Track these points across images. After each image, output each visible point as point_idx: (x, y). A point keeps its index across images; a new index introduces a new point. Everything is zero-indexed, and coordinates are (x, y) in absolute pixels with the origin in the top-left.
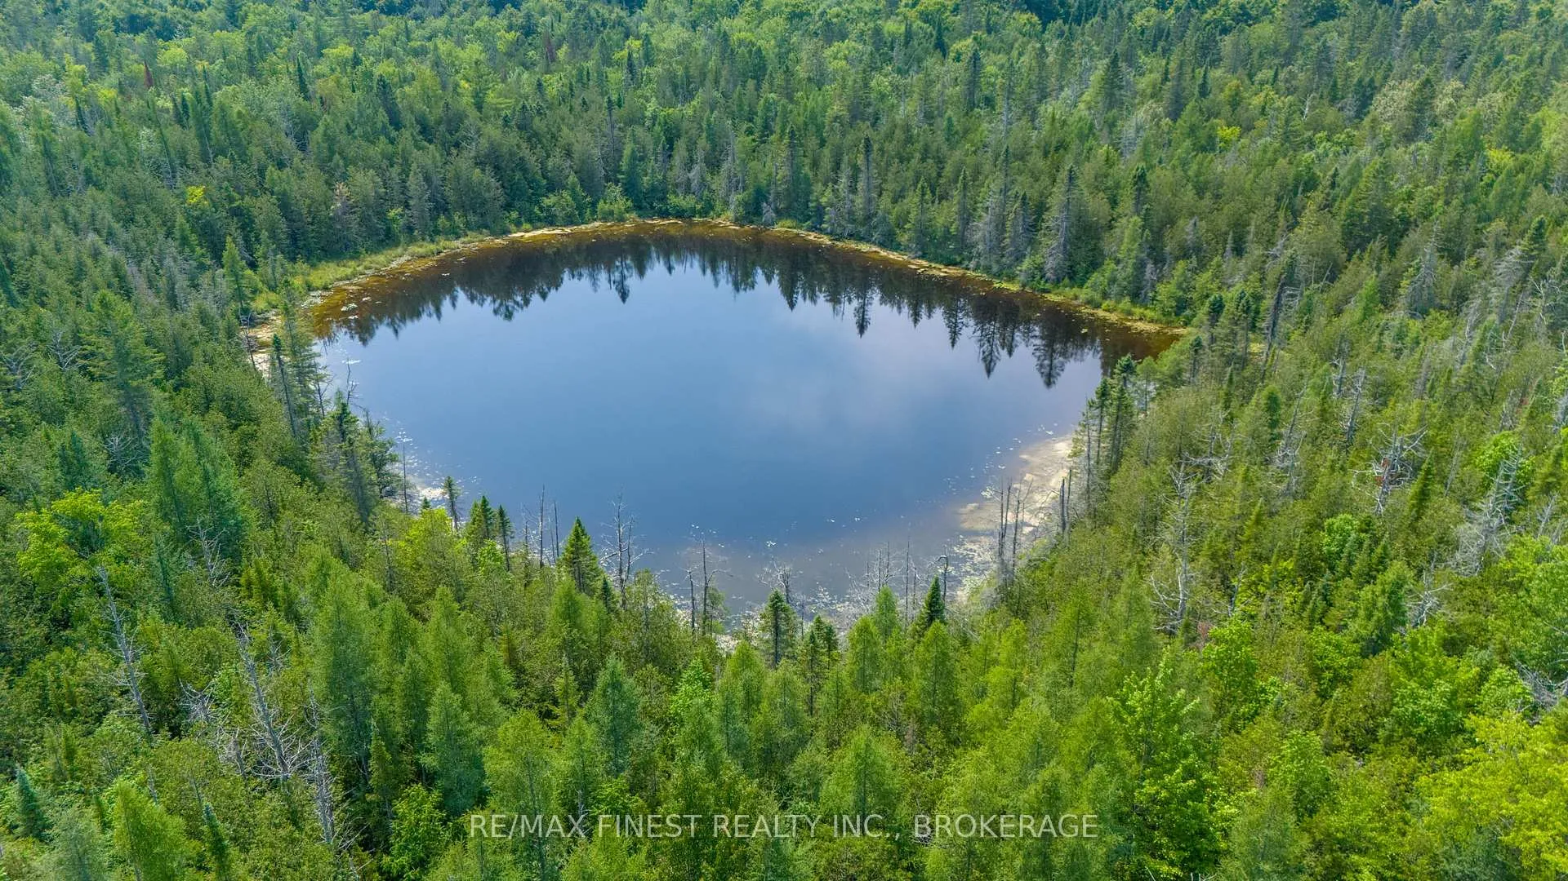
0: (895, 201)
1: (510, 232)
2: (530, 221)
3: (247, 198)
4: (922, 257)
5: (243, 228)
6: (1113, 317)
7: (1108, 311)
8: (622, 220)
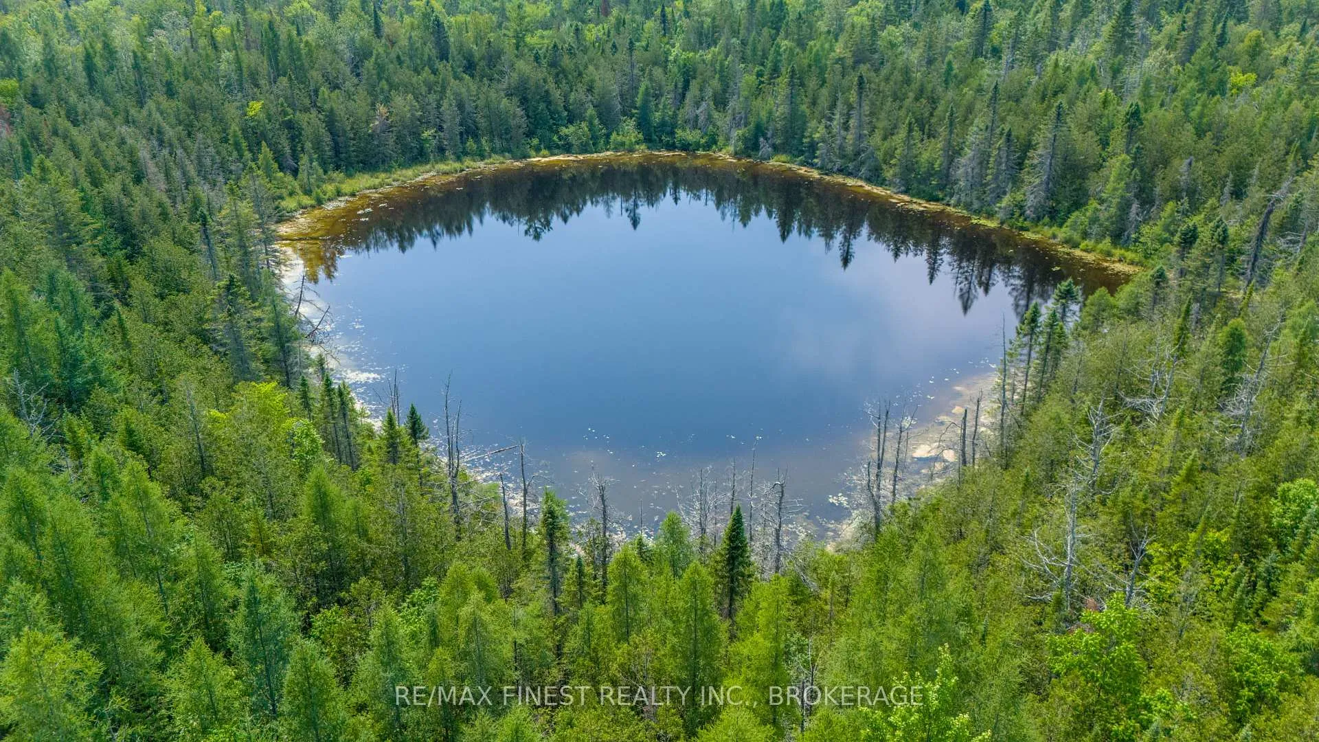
0: (885, 138)
1: (530, 157)
2: (549, 148)
3: (298, 113)
4: (906, 192)
5: (292, 139)
6: (1090, 257)
7: (1085, 251)
8: (631, 150)
